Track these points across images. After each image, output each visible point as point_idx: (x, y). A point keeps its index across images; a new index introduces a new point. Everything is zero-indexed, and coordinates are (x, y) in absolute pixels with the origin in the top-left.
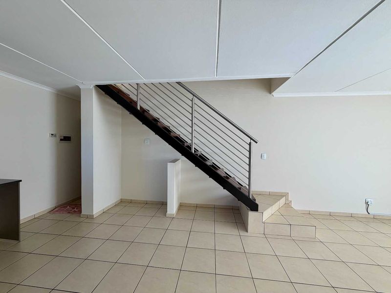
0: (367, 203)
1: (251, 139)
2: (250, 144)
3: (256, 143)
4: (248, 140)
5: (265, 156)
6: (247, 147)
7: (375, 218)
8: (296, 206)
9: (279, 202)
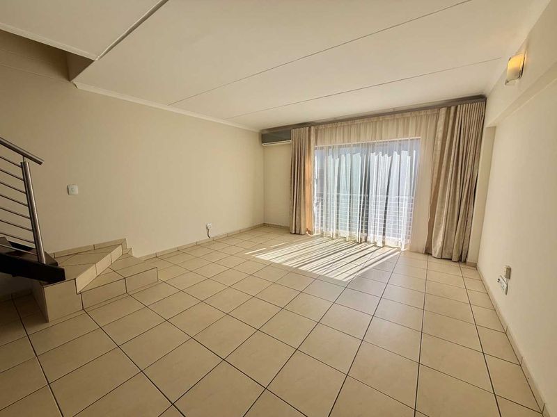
0: (207, 228)
1: (24, 155)
2: (23, 166)
3: (40, 163)
4: (19, 159)
5: (76, 190)
6: (19, 172)
7: (216, 240)
8: (137, 254)
9: (109, 255)
